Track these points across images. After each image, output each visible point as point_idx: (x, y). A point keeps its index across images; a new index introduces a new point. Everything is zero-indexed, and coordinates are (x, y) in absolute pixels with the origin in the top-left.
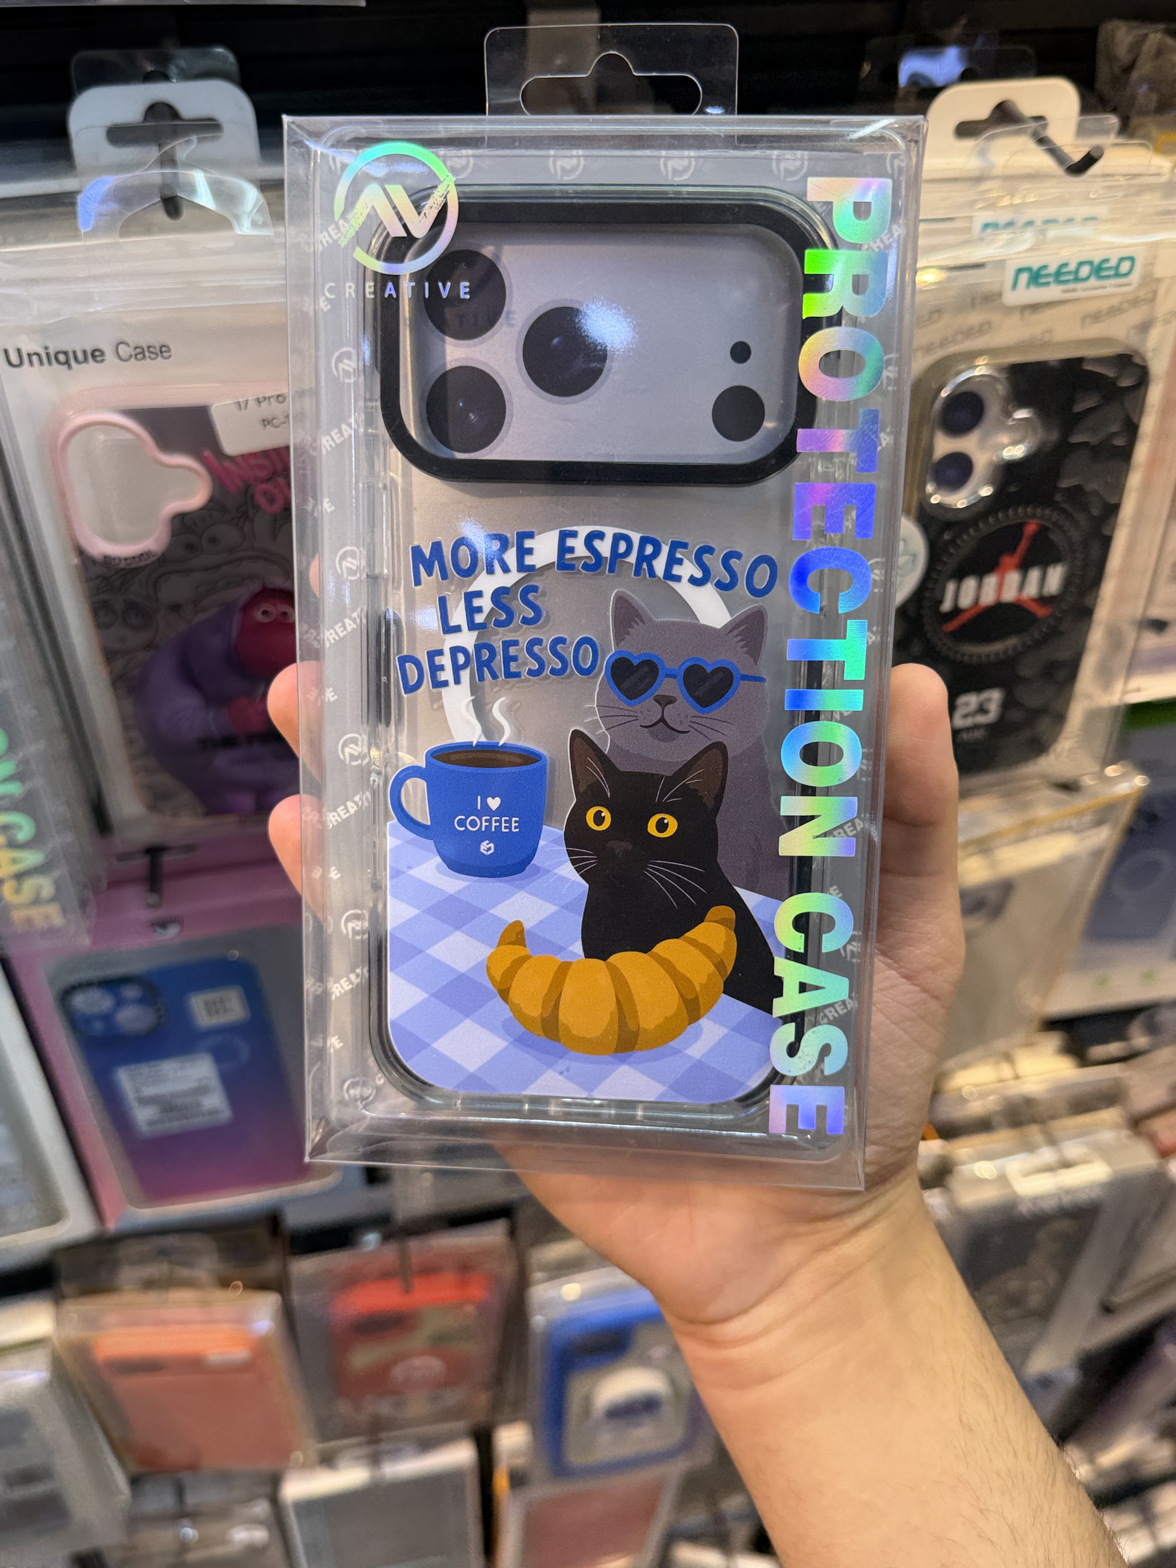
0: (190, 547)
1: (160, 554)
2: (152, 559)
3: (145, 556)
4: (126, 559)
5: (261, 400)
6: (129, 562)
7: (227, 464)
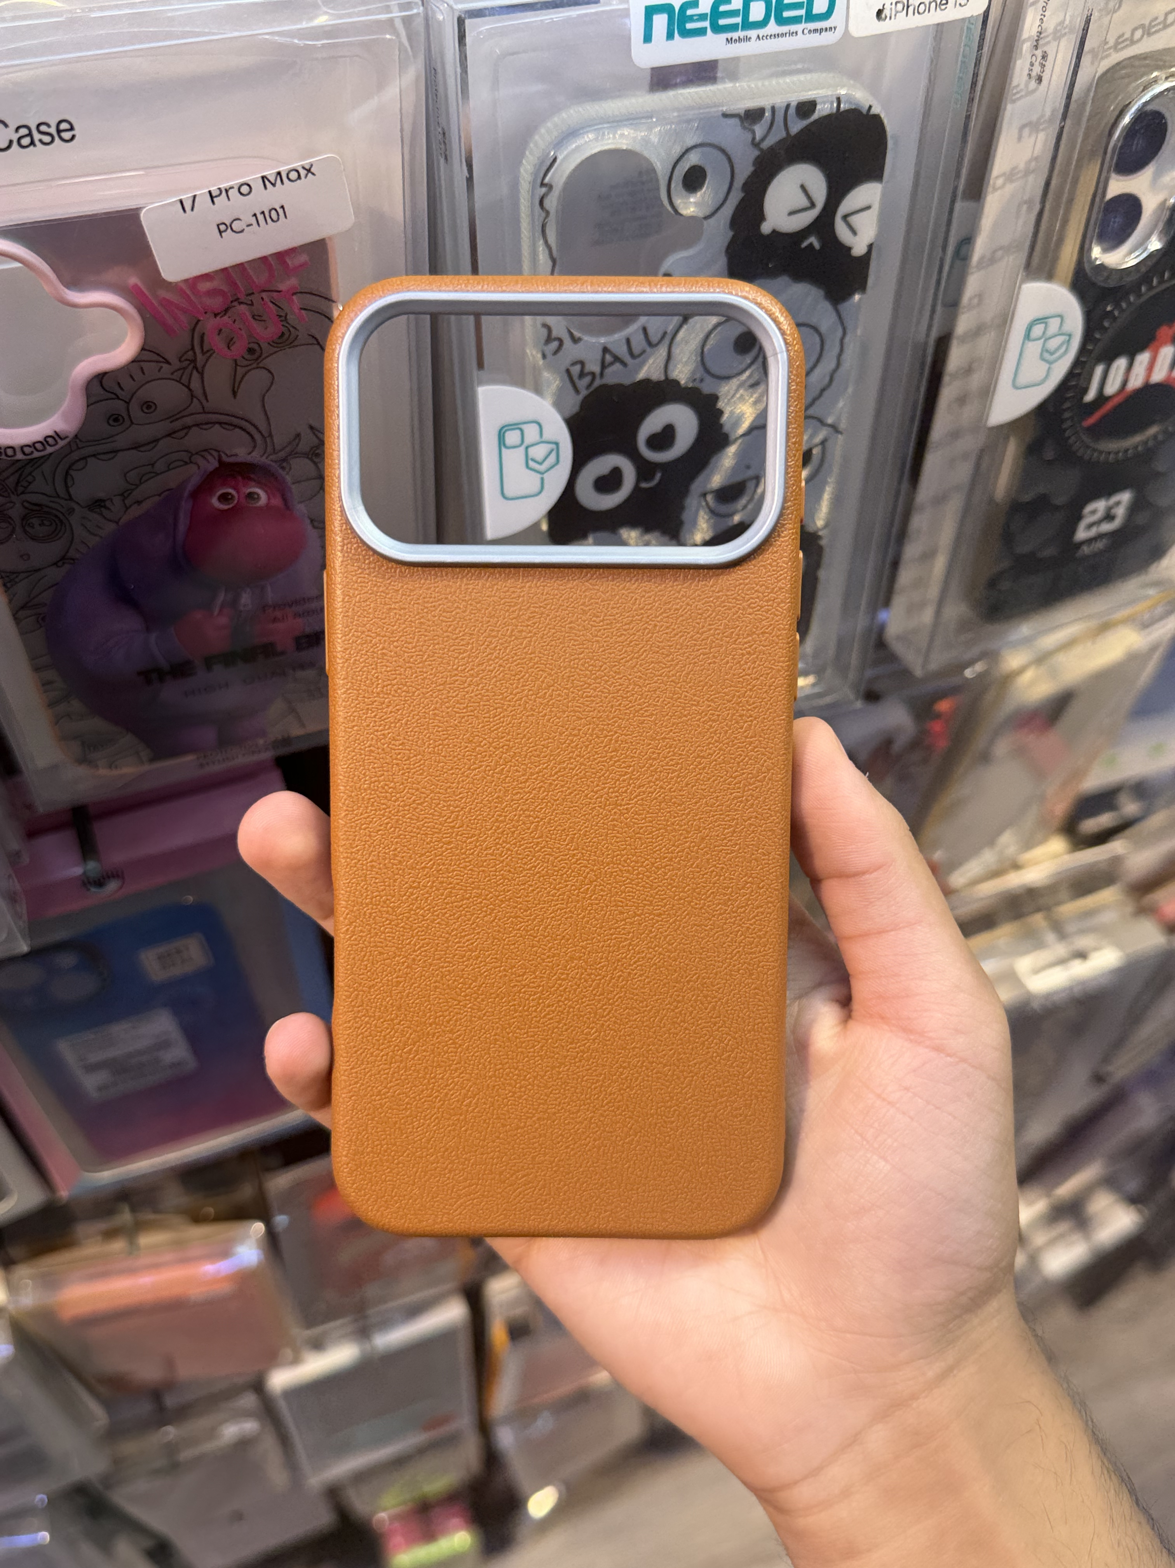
0: (115, 419)
1: (71, 436)
2: (61, 443)
3: (50, 440)
4: (22, 448)
5: (214, 194)
6: (27, 450)
7: (163, 294)
